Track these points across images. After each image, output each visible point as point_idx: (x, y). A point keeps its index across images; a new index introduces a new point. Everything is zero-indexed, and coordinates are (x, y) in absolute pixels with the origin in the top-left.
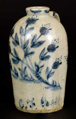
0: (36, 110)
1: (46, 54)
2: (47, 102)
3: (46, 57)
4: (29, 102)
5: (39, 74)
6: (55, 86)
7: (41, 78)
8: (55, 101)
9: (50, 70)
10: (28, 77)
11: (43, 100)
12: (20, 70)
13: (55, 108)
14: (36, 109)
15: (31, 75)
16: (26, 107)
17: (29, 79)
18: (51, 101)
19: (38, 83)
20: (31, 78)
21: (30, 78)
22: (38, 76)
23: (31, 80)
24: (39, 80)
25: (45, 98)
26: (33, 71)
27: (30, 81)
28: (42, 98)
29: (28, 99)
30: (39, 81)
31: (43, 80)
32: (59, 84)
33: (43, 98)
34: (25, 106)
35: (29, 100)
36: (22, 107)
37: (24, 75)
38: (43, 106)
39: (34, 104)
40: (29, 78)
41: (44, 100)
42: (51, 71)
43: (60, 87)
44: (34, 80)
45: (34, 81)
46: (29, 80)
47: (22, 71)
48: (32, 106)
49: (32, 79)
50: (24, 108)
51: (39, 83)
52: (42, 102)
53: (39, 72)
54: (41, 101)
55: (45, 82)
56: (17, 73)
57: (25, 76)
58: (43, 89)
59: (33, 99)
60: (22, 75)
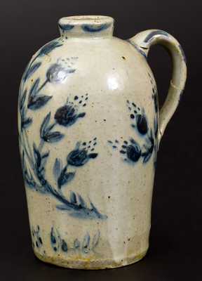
1: (52, 127)
2: (63, 241)
3: (53, 134)
5: (42, 173)
6: (80, 207)
7: (46, 181)
8: (82, 242)
9: (64, 167)
11: (53, 235)
18: (72, 241)
25: (57, 231)
28: (52, 229)
30: (43, 188)
31: (49, 188)
32: (92, 204)
33: (55, 230)
38: (55, 249)
41: (56, 235)
42: (65, 170)
51: (44, 193)
52: (52, 239)
55: (54, 194)
58: (51, 209)
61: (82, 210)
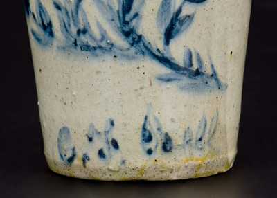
0: (123, 167)
2: (166, 134)
4: (95, 138)
5: (133, 23)
6: (198, 73)
7: (140, 37)
8: (196, 132)
10: (91, 36)
11: (148, 128)
12: (58, 7)
13: (200, 162)
14: (123, 162)
15: (100, 27)
16: (85, 159)
17: (92, 44)
18: (181, 132)
19: (129, 58)
20: (103, 38)
21: (99, 37)
22: (127, 29)
23: (100, 47)
24: (132, 45)
25: (156, 119)
26: (111, 8)
27: (98, 51)
28: (146, 118)
29: (92, 126)
30: (133, 50)
31: (146, 48)
32: (212, 66)
33: (151, 119)
34: (80, 154)
35: (96, 127)
36: (71, 160)
37: (74, 30)
38: (150, 152)
39: (115, 144)
40: (94, 39)
41: (152, 127)
43: (217, 79)
44: (112, 45)
45: (114, 49)
46: (95, 48)
47: (67, 13)
48: (106, 152)
49: (104, 44)
50: (77, 162)
51: (133, 58)
52: (144, 135)
53: (132, 12)
54: (140, 132)
56: (50, 24)
57: (79, 32)
58: (147, 84)
59: (112, 124)
60: (66, 28)
61: (199, 78)
